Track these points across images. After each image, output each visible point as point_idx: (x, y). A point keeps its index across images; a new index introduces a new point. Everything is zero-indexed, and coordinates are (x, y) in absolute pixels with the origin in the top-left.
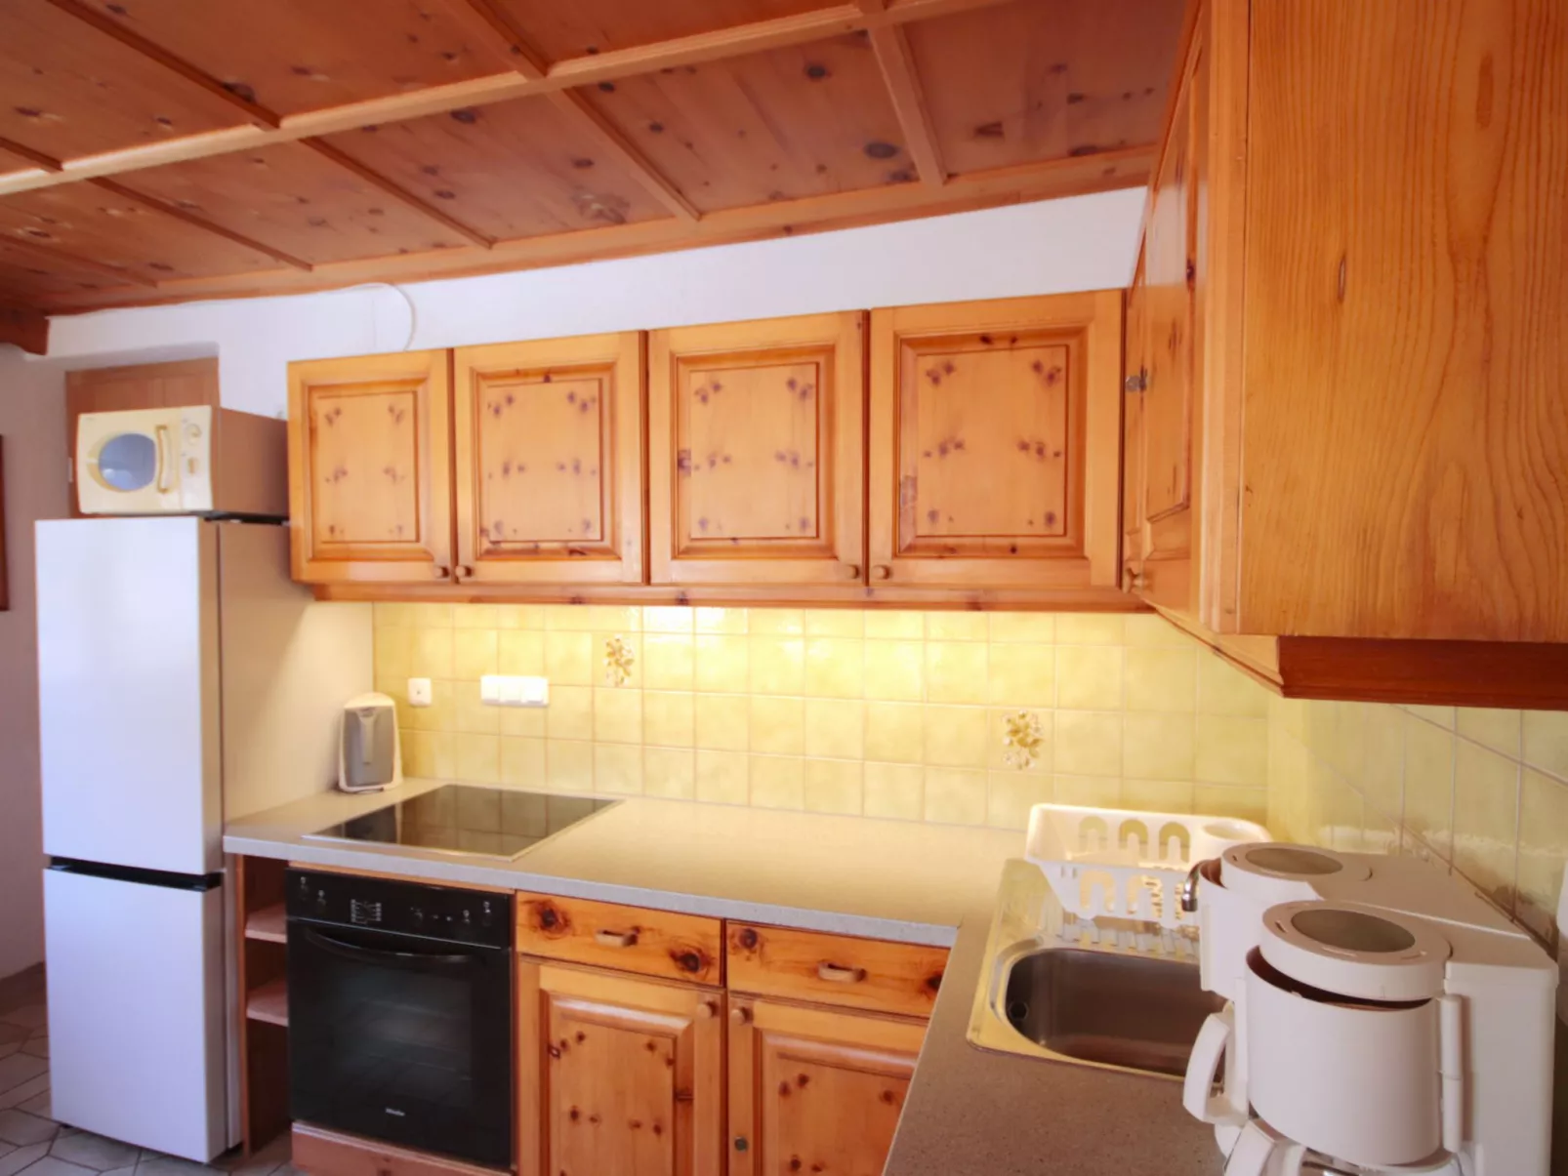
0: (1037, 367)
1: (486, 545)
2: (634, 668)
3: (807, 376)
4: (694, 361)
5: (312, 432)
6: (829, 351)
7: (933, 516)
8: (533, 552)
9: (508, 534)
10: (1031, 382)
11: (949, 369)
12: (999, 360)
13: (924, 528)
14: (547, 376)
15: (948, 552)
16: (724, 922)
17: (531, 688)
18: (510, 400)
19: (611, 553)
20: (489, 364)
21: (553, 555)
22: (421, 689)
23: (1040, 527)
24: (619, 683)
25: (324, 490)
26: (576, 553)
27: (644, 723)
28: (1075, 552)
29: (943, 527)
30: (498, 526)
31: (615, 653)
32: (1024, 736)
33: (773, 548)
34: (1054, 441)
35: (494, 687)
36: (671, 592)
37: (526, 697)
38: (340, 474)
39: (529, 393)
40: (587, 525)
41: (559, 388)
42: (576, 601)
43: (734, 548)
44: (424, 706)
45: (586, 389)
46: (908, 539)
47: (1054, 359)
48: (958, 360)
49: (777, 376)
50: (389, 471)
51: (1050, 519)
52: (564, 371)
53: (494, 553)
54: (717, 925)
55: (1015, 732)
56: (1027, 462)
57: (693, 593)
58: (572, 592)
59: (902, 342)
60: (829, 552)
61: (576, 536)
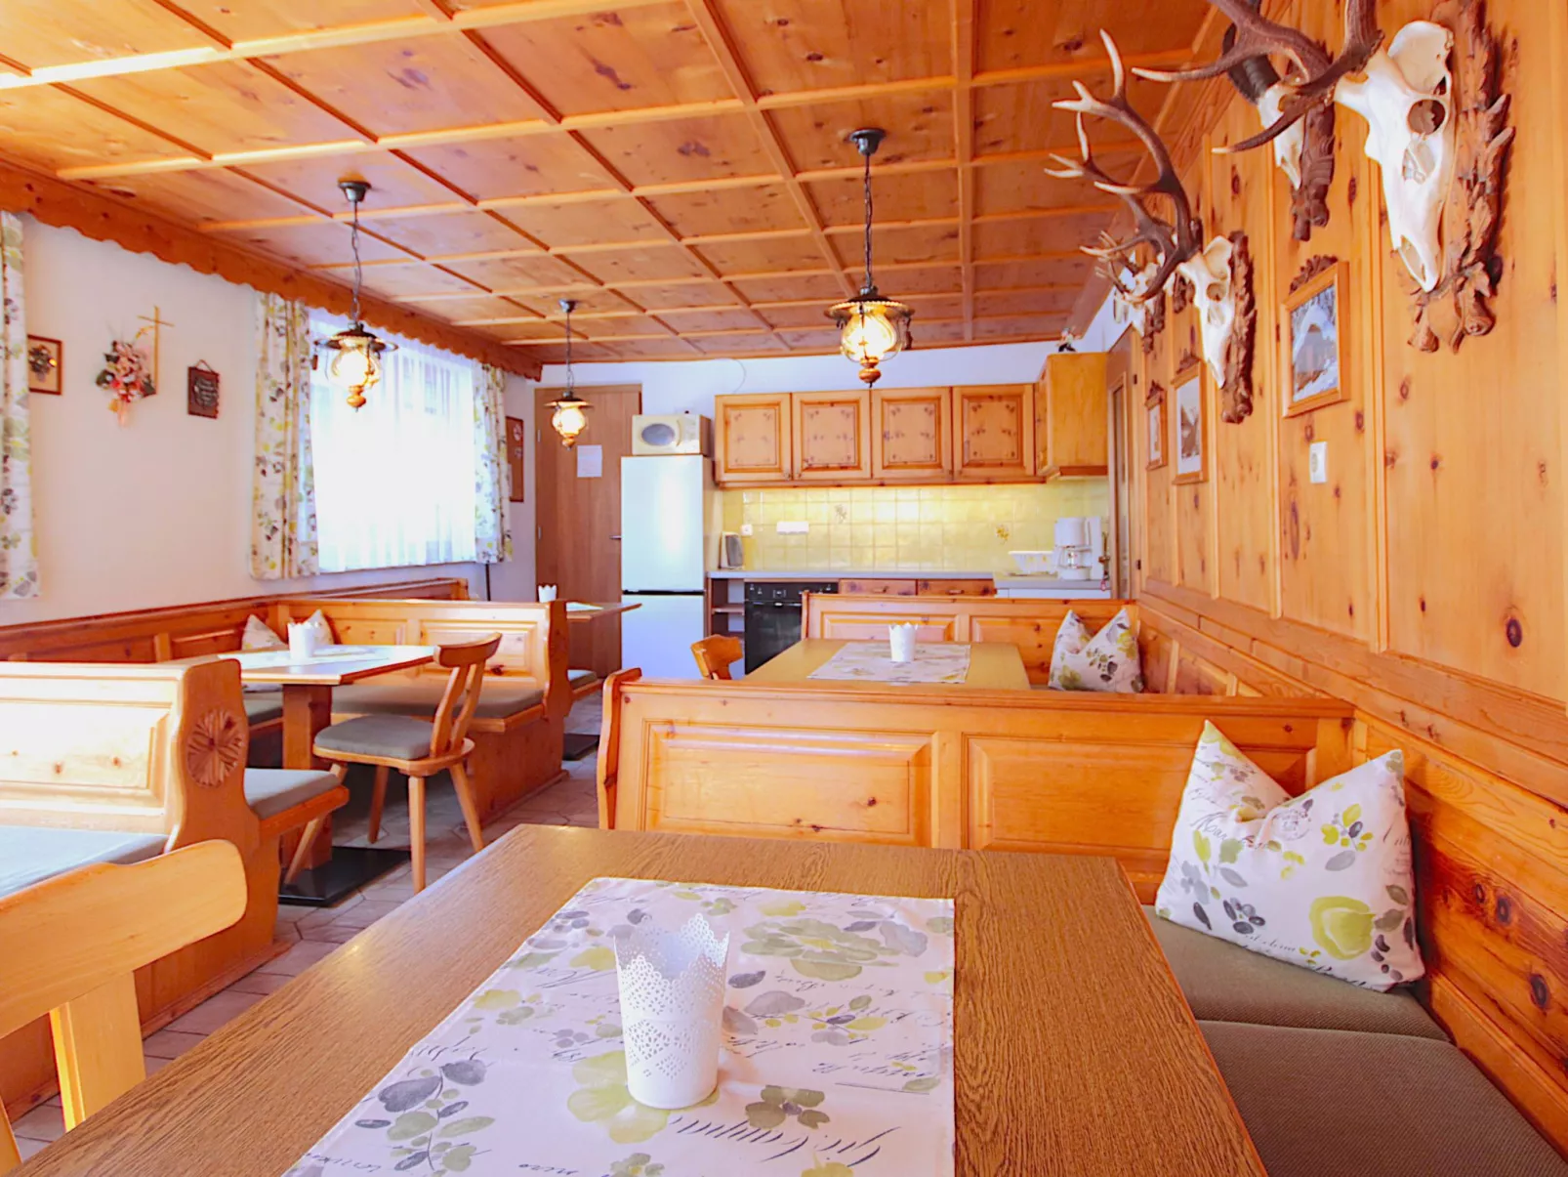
0: (1008, 407)
1: (806, 465)
2: (847, 516)
3: (932, 407)
4: (889, 401)
5: (727, 423)
6: (939, 399)
7: (975, 453)
8: (827, 468)
9: (816, 461)
10: (1006, 413)
11: (980, 406)
12: (995, 404)
13: (972, 457)
14: (832, 404)
15: (980, 465)
16: (917, 580)
17: (801, 526)
18: (817, 413)
19: (858, 467)
20: (808, 398)
21: (833, 469)
22: (747, 529)
23: (1010, 456)
24: (841, 522)
25: (733, 447)
26: (843, 468)
27: (852, 538)
28: (1021, 465)
29: (978, 457)
30: (812, 459)
31: (839, 510)
32: (1002, 533)
33: (921, 466)
34: (1014, 429)
35: (783, 526)
36: (878, 482)
37: (798, 530)
38: (740, 439)
39: (825, 411)
40: (849, 458)
41: (837, 409)
42: (839, 486)
43: (905, 465)
44: (749, 537)
45: (850, 409)
46: (966, 461)
47: (1012, 404)
48: (982, 404)
49: (921, 407)
50: (765, 438)
51: (1013, 454)
52: (838, 403)
53: (810, 468)
54: (914, 583)
55: (999, 532)
56: (1005, 437)
57: (886, 482)
58: (836, 483)
59: (964, 396)
60: (940, 466)
61: (844, 462)
